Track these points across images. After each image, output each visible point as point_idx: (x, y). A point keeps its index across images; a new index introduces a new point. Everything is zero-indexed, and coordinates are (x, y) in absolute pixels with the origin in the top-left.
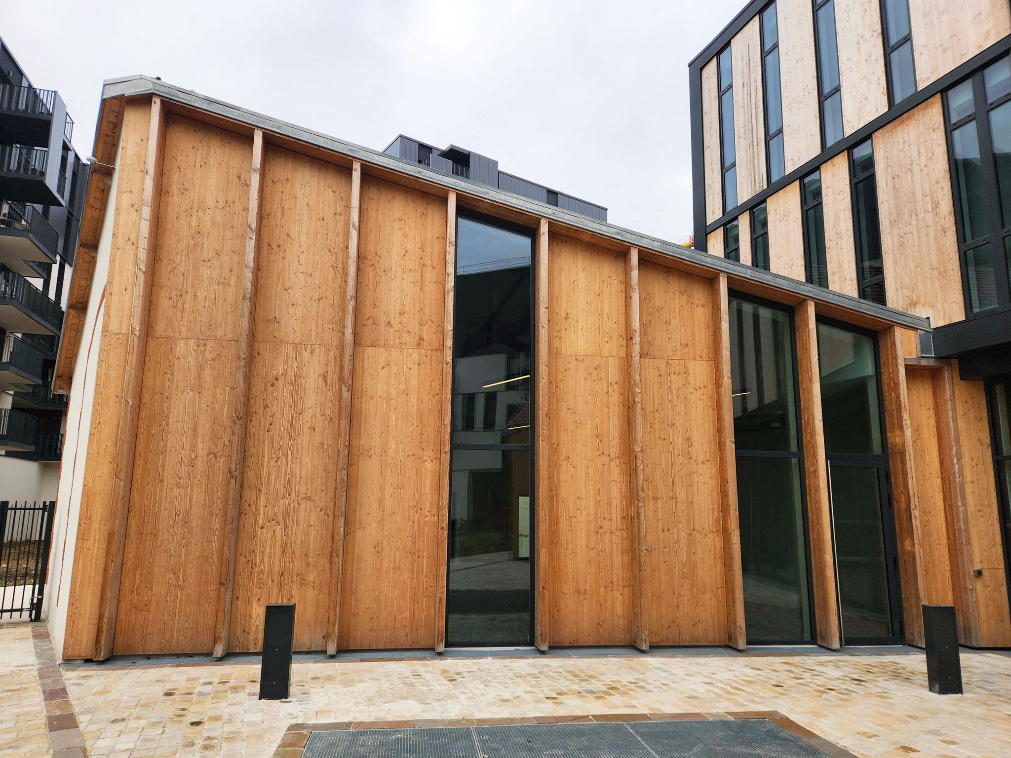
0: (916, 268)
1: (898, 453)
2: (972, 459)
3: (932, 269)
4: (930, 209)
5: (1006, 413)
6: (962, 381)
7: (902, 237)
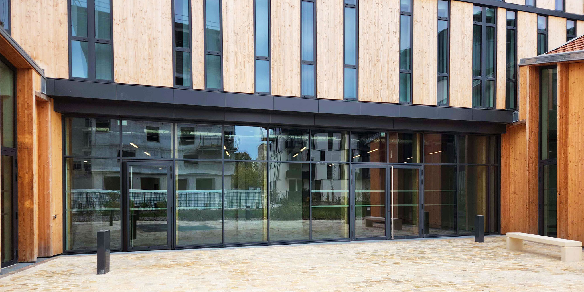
0: (38, 36)
1: (26, 148)
2: (56, 156)
3: (49, 41)
4: (52, 5)
5: (68, 133)
6: (54, 112)
7: (28, 11)
